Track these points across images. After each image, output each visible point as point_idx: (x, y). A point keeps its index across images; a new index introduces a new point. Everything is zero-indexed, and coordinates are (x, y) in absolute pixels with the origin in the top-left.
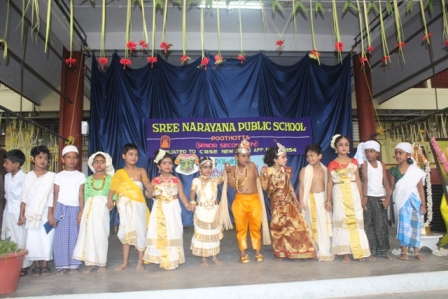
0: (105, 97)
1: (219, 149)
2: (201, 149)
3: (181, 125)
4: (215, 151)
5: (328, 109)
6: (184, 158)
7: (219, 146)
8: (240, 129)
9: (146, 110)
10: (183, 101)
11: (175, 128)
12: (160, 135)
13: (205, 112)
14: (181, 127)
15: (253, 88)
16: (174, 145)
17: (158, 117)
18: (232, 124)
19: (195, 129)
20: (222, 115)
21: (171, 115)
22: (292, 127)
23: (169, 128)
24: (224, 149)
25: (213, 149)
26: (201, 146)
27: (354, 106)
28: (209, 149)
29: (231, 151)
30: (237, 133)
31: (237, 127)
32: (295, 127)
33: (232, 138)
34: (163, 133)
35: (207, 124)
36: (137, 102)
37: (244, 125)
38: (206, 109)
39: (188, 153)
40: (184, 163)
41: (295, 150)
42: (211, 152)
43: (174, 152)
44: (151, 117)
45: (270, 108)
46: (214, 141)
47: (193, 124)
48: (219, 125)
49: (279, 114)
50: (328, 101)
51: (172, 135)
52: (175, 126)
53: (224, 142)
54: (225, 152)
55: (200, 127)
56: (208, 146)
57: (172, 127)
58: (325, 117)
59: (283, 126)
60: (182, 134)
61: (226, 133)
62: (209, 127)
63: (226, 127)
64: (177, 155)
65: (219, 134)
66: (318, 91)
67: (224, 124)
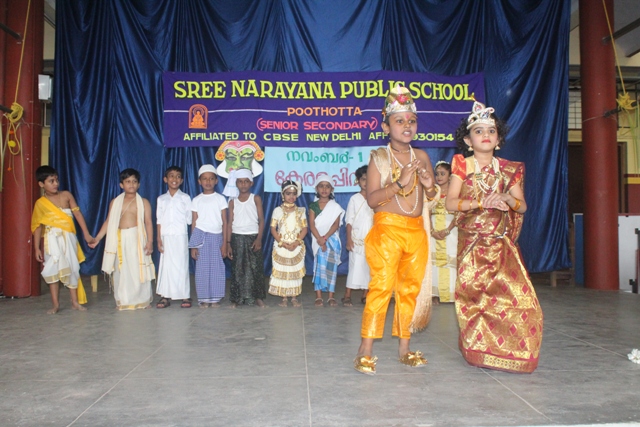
0: (84, 28)
1: (302, 132)
2: (266, 131)
3: (230, 86)
4: (294, 137)
5: (520, 59)
6: (232, 149)
7: (301, 127)
8: (343, 95)
9: (163, 55)
10: (236, 38)
11: (218, 89)
12: (187, 103)
13: (277, 60)
14: (228, 89)
15: (372, 13)
16: (215, 124)
17: (185, 69)
18: (328, 84)
19: (255, 92)
20: (309, 66)
21: (211, 65)
22: (447, 92)
23: (205, 89)
24: (311, 132)
25: (290, 132)
26: (267, 125)
27: (574, 58)
28: (281, 132)
29: (325, 137)
30: (338, 102)
31: (337, 91)
32: (452, 92)
33: (328, 111)
34: (195, 100)
35: (280, 84)
36: (146, 39)
37: (352, 86)
38: (279, 54)
39: (242, 138)
40: (234, 159)
41: (450, 138)
42: (286, 137)
43: (215, 136)
44: (172, 68)
45: (405, 55)
46: (293, 118)
47: (252, 82)
48: (302, 85)
49: (421, 67)
50: (520, 42)
51: (211, 103)
52: (218, 87)
53: (313, 118)
54: (313, 137)
55: (267, 90)
56: (280, 125)
57: (212, 89)
58: (514, 72)
59: (428, 90)
60: (230, 101)
61: (315, 102)
62: (282, 90)
63: (316, 90)
64: (221, 142)
65: (302, 103)
66: (502, 21)
67: (312, 85)
